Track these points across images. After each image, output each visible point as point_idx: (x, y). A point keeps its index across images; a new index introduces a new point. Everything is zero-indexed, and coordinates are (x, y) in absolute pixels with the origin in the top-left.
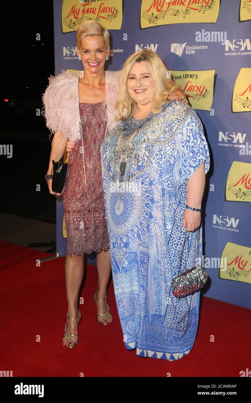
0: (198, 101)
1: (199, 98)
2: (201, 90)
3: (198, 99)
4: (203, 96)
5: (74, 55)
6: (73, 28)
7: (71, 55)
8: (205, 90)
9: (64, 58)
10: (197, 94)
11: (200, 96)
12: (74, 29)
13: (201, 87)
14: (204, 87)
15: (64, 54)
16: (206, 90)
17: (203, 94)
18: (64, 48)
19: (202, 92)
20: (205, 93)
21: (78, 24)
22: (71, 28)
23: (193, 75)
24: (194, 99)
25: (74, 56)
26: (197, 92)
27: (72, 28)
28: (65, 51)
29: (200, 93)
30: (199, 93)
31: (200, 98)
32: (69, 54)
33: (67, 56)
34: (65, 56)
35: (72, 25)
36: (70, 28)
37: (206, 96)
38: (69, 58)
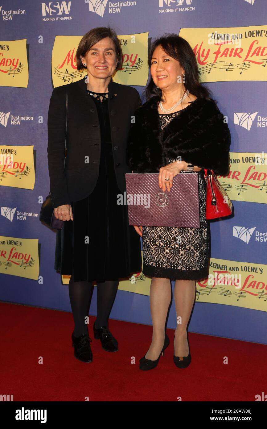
0: (130, 74)
1: (131, 70)
2: (133, 60)
3: (130, 72)
4: (136, 67)
8: (137, 59)
10: (128, 65)
11: (131, 68)
13: (132, 55)
14: (137, 55)
16: (139, 59)
17: (135, 64)
19: (134, 62)
20: (139, 63)
23: (121, 40)
24: (125, 71)
26: (127, 62)
29: (132, 63)
30: (130, 64)
31: (133, 70)
37: (139, 67)
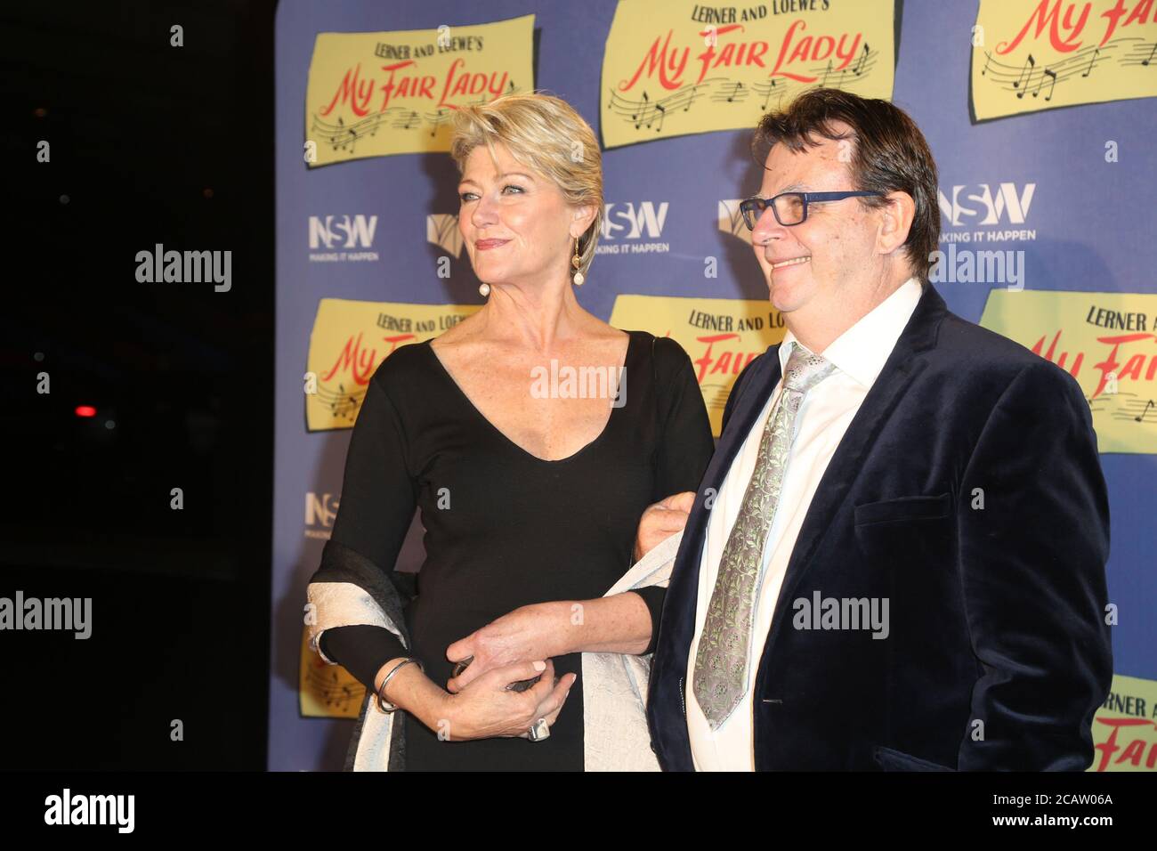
5: (351, 244)
6: (349, 147)
7: (339, 246)
9: (313, 257)
12: (352, 152)
15: (314, 244)
18: (314, 222)
21: (368, 136)
22: (340, 149)
25: (350, 251)
27: (344, 148)
28: (318, 231)
32: (334, 241)
33: (322, 248)
34: (315, 251)
35: (345, 136)
36: (335, 149)
38: (332, 257)
